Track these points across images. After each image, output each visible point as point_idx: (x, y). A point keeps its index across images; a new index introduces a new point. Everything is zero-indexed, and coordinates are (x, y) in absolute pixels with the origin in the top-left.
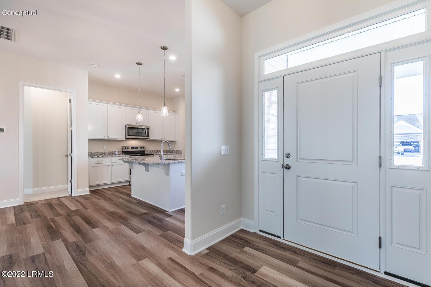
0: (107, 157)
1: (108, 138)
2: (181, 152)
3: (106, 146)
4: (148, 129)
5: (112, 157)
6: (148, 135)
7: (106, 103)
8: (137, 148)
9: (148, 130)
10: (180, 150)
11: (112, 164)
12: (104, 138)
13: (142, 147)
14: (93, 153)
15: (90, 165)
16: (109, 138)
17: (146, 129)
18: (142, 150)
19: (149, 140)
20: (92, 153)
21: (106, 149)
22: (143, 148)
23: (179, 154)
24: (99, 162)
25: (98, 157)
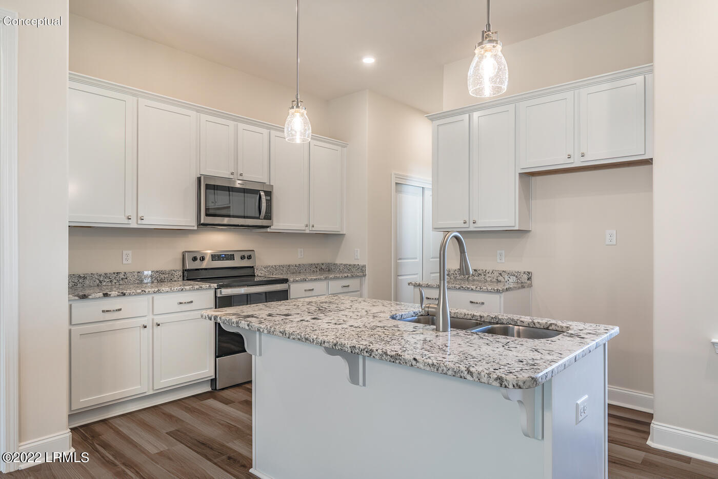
0: (139, 294)
1: (140, 222)
2: (362, 269)
3: (130, 252)
4: (269, 194)
5: (156, 297)
6: (268, 216)
7: (134, 95)
8: (231, 257)
9: (269, 198)
10: (361, 263)
11: (158, 319)
12: (126, 221)
13: (246, 254)
14: (85, 278)
15: (73, 328)
16: (143, 222)
17: (262, 193)
18: (246, 263)
19: (269, 230)
20: (80, 277)
21: (130, 261)
22: (249, 257)
23: (357, 276)
24: (108, 316)
25: (106, 295)
